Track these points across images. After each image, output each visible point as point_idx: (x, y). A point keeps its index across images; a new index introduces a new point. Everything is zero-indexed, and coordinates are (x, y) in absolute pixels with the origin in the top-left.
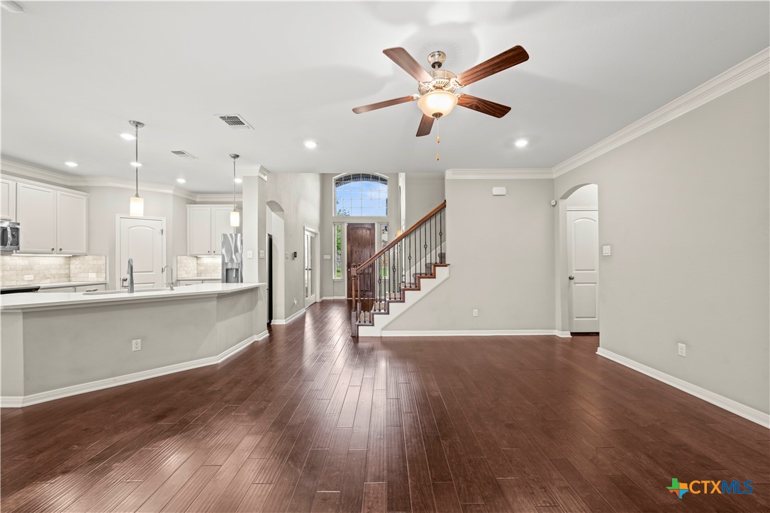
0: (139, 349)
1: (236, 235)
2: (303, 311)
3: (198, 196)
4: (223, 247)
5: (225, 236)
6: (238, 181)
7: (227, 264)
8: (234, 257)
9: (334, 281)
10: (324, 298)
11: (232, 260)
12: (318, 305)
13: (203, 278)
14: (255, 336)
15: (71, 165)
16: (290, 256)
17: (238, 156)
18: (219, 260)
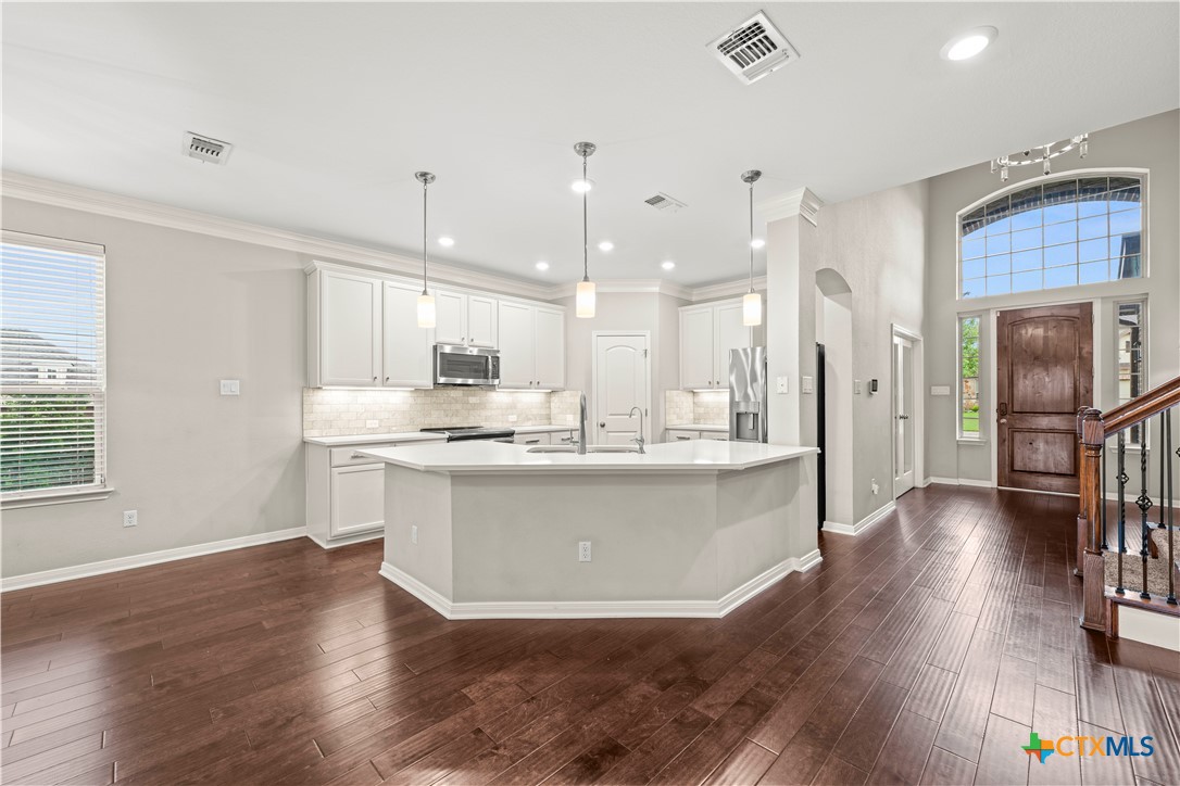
0: (589, 559)
1: (753, 350)
2: (889, 508)
3: (695, 292)
4: (731, 371)
5: (735, 352)
6: (758, 244)
7: (738, 403)
8: (750, 391)
9: (959, 445)
10: (933, 480)
11: (746, 397)
12: (920, 495)
13: (701, 426)
14: (793, 560)
15: (542, 267)
16: (864, 389)
17: (758, 174)
18: (725, 397)
